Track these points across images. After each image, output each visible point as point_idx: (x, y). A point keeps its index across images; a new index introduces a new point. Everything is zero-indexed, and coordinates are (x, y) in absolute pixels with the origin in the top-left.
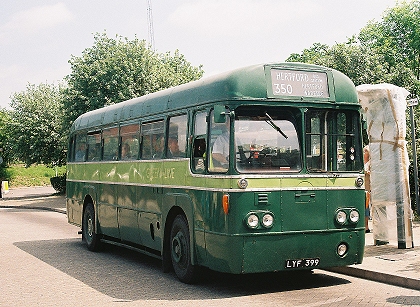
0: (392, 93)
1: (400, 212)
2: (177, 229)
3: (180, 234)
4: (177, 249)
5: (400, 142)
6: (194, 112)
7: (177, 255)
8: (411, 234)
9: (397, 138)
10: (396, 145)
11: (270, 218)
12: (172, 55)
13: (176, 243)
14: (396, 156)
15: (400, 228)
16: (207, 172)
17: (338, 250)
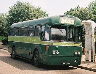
0: (91, 23)
1: (92, 53)
2: (36, 54)
3: (37, 55)
4: (36, 59)
5: (92, 35)
6: (42, 26)
7: (36, 60)
8: (94, 59)
9: (92, 34)
10: (92, 36)
11: (58, 52)
12: (38, 7)
13: (35, 57)
14: (91, 39)
15: (92, 57)
16: (44, 40)
17: (74, 61)
